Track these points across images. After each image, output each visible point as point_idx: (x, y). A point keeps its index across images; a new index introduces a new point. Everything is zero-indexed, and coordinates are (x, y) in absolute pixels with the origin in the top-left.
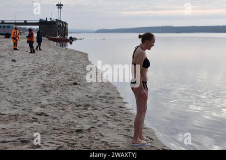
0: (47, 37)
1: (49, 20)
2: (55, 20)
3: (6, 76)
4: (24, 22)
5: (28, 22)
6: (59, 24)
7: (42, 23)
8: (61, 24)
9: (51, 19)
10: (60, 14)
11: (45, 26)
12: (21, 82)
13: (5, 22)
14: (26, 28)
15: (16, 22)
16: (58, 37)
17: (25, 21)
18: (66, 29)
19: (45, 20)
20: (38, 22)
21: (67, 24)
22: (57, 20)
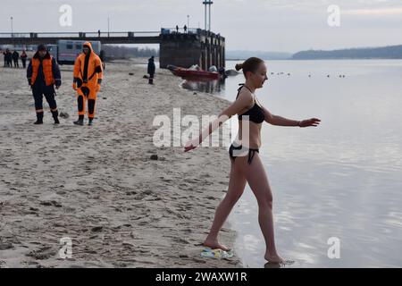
0: (171, 69)
1: (182, 31)
2: (194, 32)
3: (27, 143)
4: (126, 35)
5: (135, 35)
6: (203, 39)
7: (166, 38)
8: (209, 39)
9: (185, 28)
10: (208, 16)
11: (173, 44)
12: (50, 153)
13: (87, 36)
14: (136, 49)
15: (111, 35)
16: (194, 68)
17: (130, 33)
18: (221, 50)
19: (172, 30)
20: (158, 35)
21: (224, 39)
22: (199, 30)
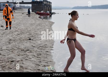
0: (35, 12)
2: (42, 1)
6: (45, 3)
13: (9, 2)
16: (42, 12)
17: (22, 1)
18: (50, 6)
21: (51, 3)
